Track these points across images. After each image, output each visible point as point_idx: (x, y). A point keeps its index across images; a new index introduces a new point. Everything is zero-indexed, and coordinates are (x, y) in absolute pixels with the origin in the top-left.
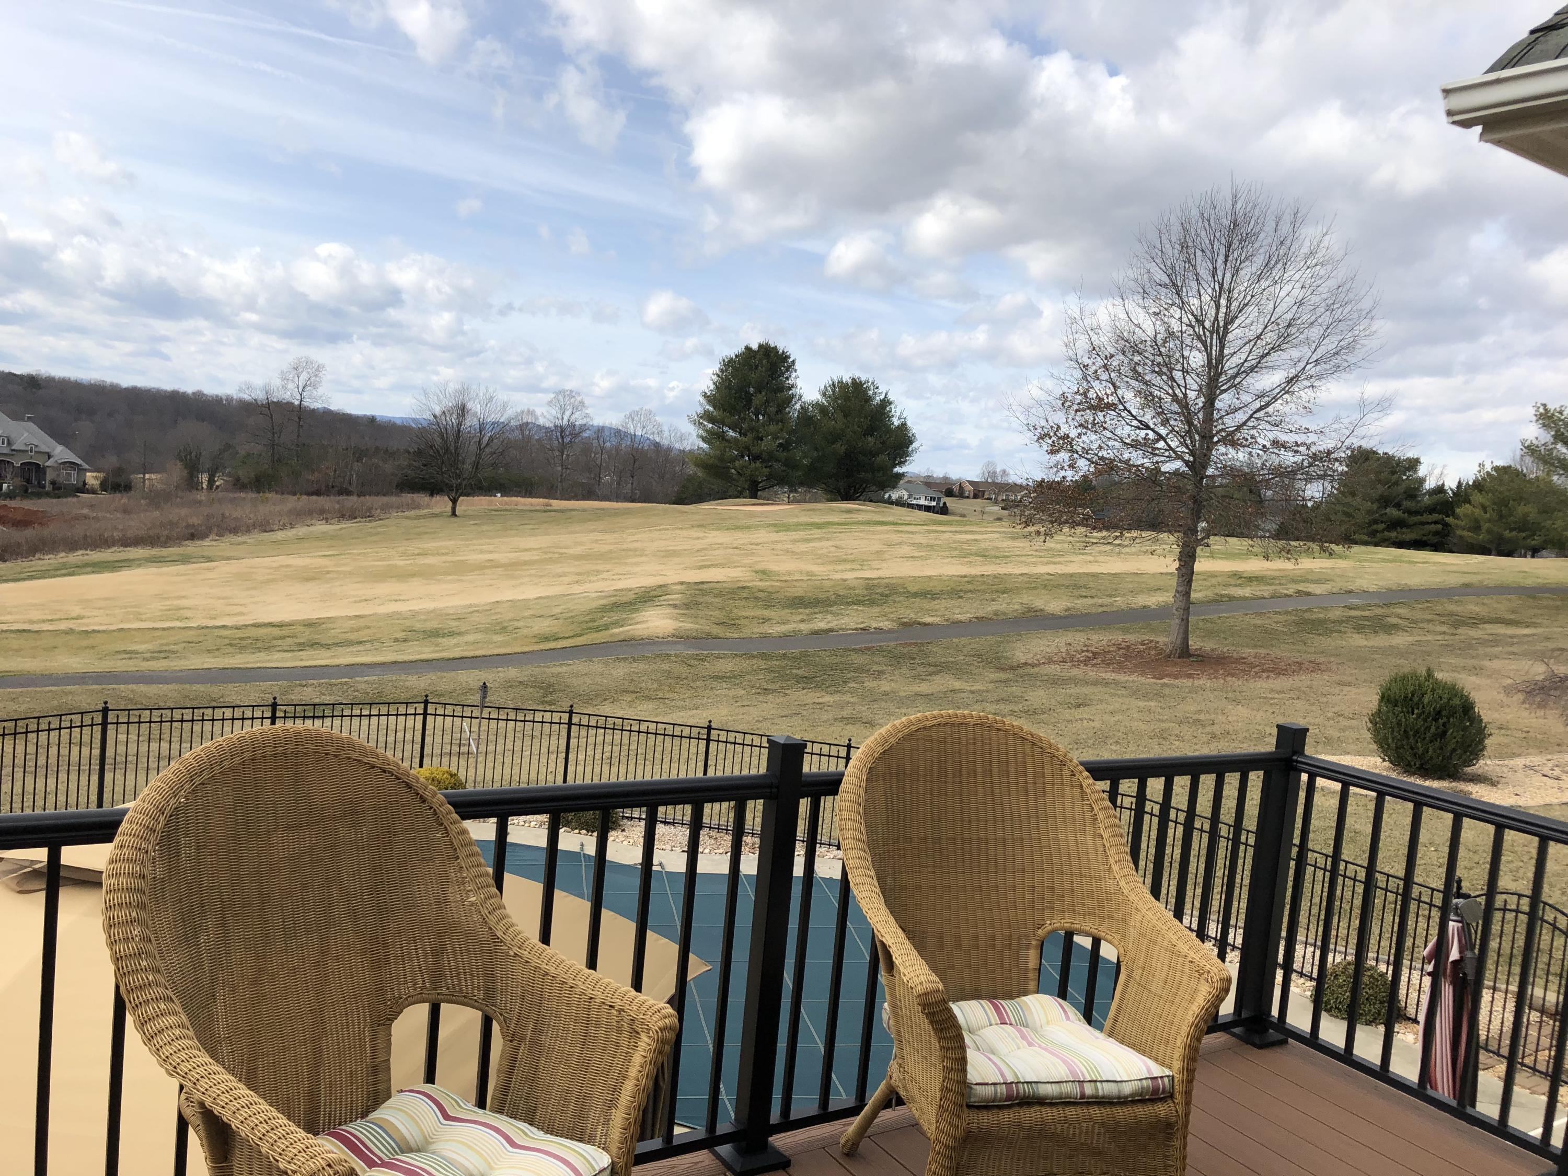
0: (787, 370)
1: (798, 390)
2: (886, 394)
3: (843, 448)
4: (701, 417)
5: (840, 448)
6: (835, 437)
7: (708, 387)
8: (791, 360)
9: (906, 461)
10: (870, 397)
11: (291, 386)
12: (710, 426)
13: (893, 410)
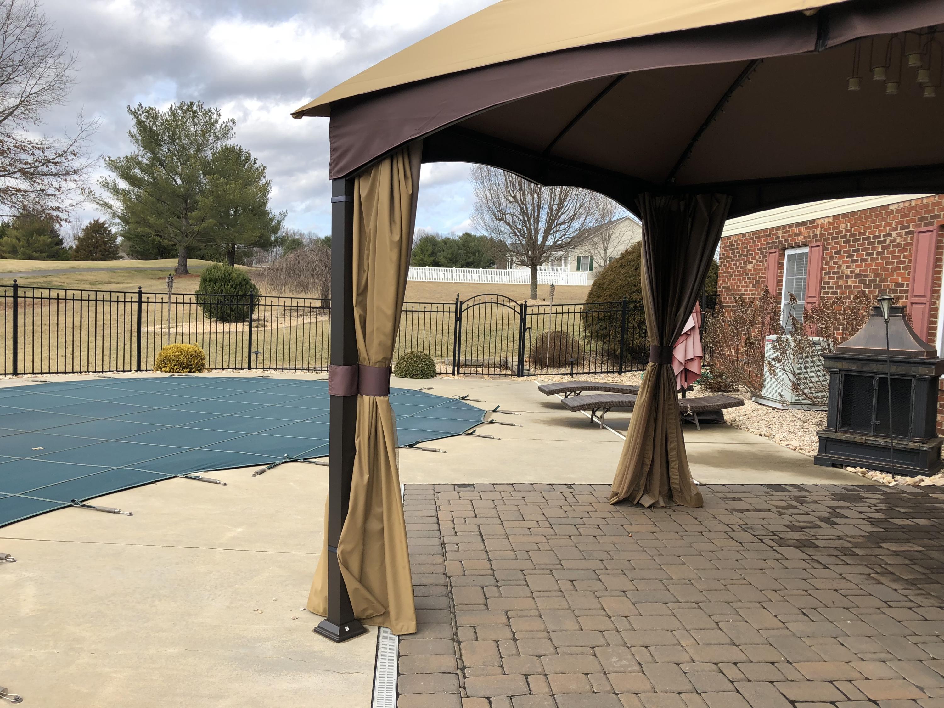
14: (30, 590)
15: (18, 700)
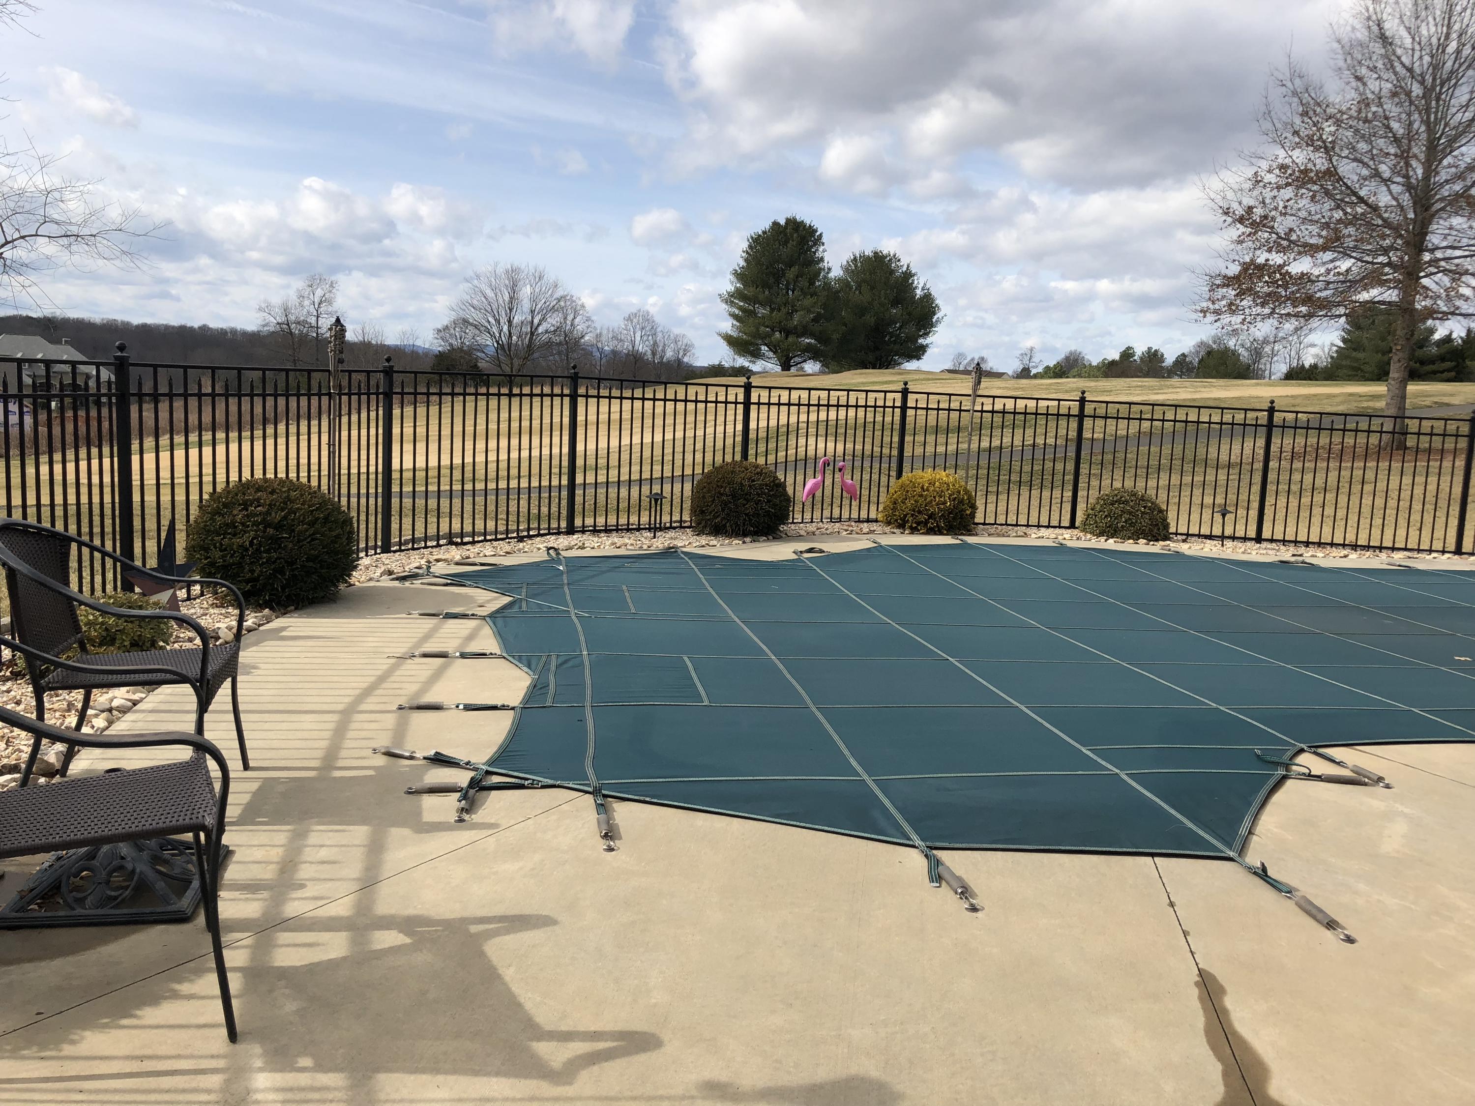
0: (815, 244)
1: (826, 264)
2: (908, 266)
3: (873, 319)
4: (732, 296)
5: (870, 319)
6: (861, 311)
7: (738, 265)
8: (818, 234)
9: (930, 332)
10: (893, 271)
11: (306, 303)
12: (742, 304)
13: (916, 282)
14: (1399, 828)
15: (1350, 940)
